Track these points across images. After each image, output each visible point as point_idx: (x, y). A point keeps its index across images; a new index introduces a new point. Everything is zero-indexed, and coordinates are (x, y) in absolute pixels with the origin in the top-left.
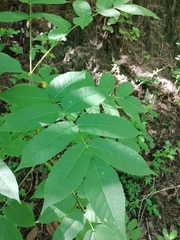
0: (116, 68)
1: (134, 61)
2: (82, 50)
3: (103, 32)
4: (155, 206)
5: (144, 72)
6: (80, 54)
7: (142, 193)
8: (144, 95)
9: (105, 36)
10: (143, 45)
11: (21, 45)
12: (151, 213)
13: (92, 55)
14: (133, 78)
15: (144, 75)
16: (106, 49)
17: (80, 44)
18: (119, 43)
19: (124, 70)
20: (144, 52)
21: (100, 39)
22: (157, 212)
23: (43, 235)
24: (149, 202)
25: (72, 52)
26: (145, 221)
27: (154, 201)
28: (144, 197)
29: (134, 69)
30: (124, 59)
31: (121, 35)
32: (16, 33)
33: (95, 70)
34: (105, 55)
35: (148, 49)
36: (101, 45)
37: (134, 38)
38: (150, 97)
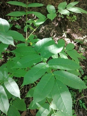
0: (64, 35)
1: (74, 32)
2: (48, 27)
3: (59, 18)
4: (84, 104)
5: (78, 37)
6: (47, 29)
7: (77, 97)
8: (78, 48)
9: (59, 20)
10: (78, 24)
11: (20, 25)
12: (81, 107)
13: (53, 29)
14: (73, 40)
15: (78, 38)
16: (60, 26)
17: (47, 24)
18: (66, 23)
19: (69, 36)
20: (79, 27)
21: (57, 21)
22: (84, 107)
23: (29, 114)
24: (81, 101)
25: (43, 28)
26: (78, 111)
27: (83, 101)
28: (78, 99)
29: (74, 35)
30: (69, 31)
31: (67, 19)
32: (18, 19)
33: (54, 36)
34: (60, 29)
35: (81, 26)
36: (57, 24)
37: (74, 21)
38: (82, 49)
